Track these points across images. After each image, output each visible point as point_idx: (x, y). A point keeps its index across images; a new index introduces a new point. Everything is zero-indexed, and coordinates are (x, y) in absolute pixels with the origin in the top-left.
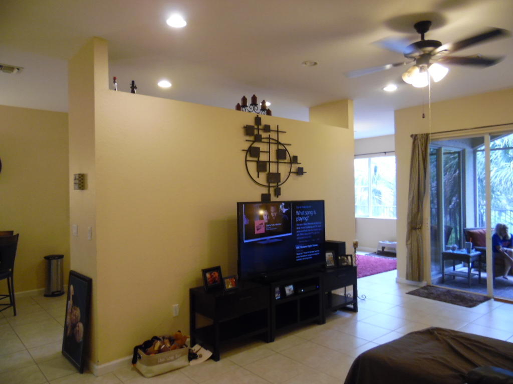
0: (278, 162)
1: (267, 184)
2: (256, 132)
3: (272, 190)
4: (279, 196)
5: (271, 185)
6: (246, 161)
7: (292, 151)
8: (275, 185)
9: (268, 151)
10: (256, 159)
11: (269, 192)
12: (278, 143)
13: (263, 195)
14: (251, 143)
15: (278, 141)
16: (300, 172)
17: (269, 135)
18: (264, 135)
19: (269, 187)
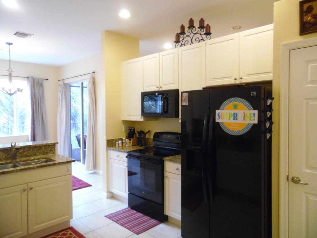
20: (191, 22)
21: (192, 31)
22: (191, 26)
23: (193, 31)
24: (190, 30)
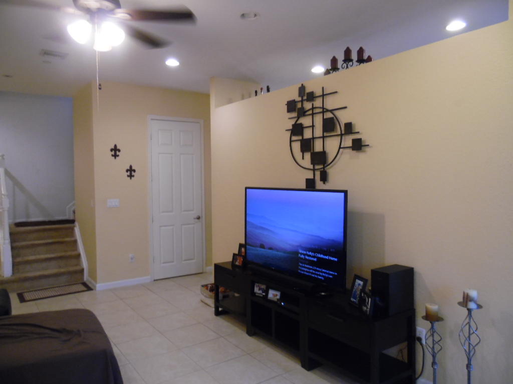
0: (323, 137)
1: (311, 167)
2: (299, 106)
3: (318, 174)
4: (327, 184)
5: (317, 167)
6: (291, 141)
7: (344, 117)
8: (321, 167)
9: (311, 125)
10: (300, 138)
11: (314, 177)
12: (324, 111)
13: (308, 180)
14: (296, 119)
15: (323, 108)
16: (358, 145)
17: (313, 104)
18: (308, 106)
19: (314, 170)
20: (348, 52)
21: (347, 65)
22: (348, 59)
23: (349, 65)
24: (345, 65)
